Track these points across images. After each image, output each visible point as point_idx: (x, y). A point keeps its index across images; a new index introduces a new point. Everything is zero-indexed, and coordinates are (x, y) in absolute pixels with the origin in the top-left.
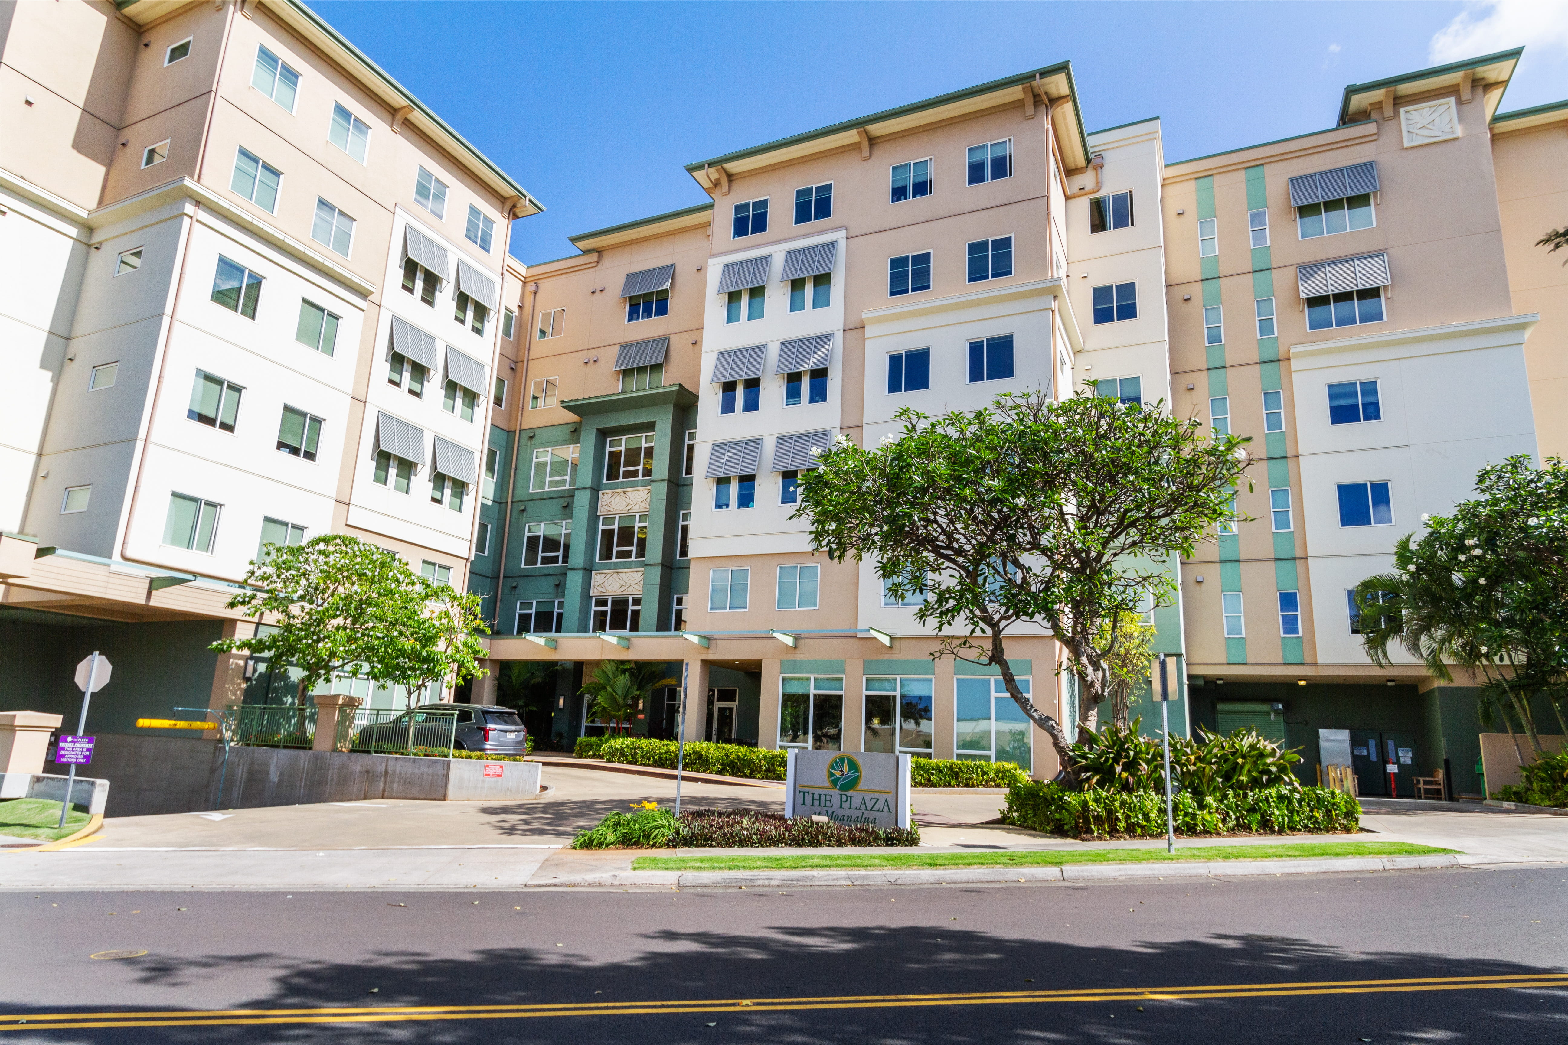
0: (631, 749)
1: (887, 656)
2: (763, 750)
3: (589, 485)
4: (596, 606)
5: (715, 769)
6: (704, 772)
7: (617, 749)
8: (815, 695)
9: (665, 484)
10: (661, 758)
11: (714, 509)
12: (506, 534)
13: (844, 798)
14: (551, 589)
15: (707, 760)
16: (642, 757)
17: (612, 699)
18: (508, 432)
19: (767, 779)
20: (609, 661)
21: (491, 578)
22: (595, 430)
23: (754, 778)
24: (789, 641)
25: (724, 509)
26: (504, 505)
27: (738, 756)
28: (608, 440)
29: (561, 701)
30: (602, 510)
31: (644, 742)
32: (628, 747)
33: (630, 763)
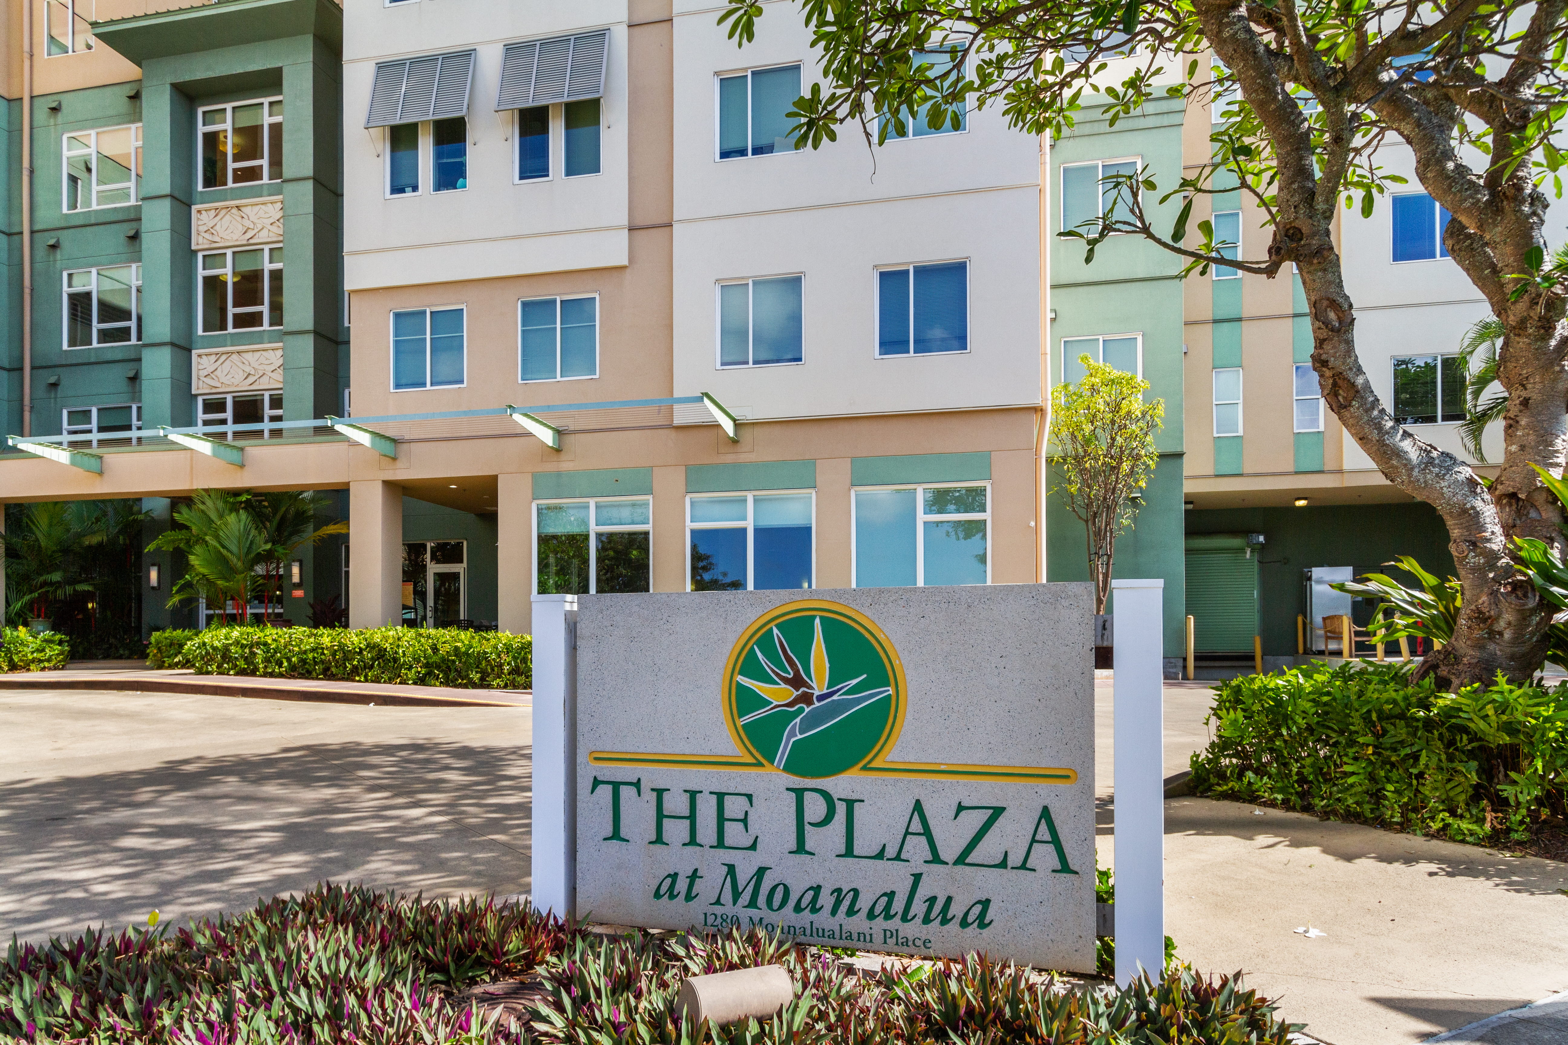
0: (243, 646)
1: (729, 458)
2: (505, 636)
3: (167, 190)
4: (205, 412)
5: (412, 674)
6: (390, 681)
7: (215, 649)
8: (599, 535)
9: (310, 185)
10: (304, 661)
11: (388, 195)
12: (27, 291)
13: (815, 808)
14: (123, 385)
15: (395, 660)
16: (267, 660)
17: (221, 561)
18: (9, 101)
19: (515, 687)
20: (206, 490)
21: (9, 370)
22: (168, 87)
23: (489, 686)
24: (547, 436)
25: (409, 194)
26: (16, 237)
27: (457, 649)
28: (200, 110)
29: (154, 575)
30: (199, 241)
31: (271, 634)
32: (237, 643)
33: (242, 673)
